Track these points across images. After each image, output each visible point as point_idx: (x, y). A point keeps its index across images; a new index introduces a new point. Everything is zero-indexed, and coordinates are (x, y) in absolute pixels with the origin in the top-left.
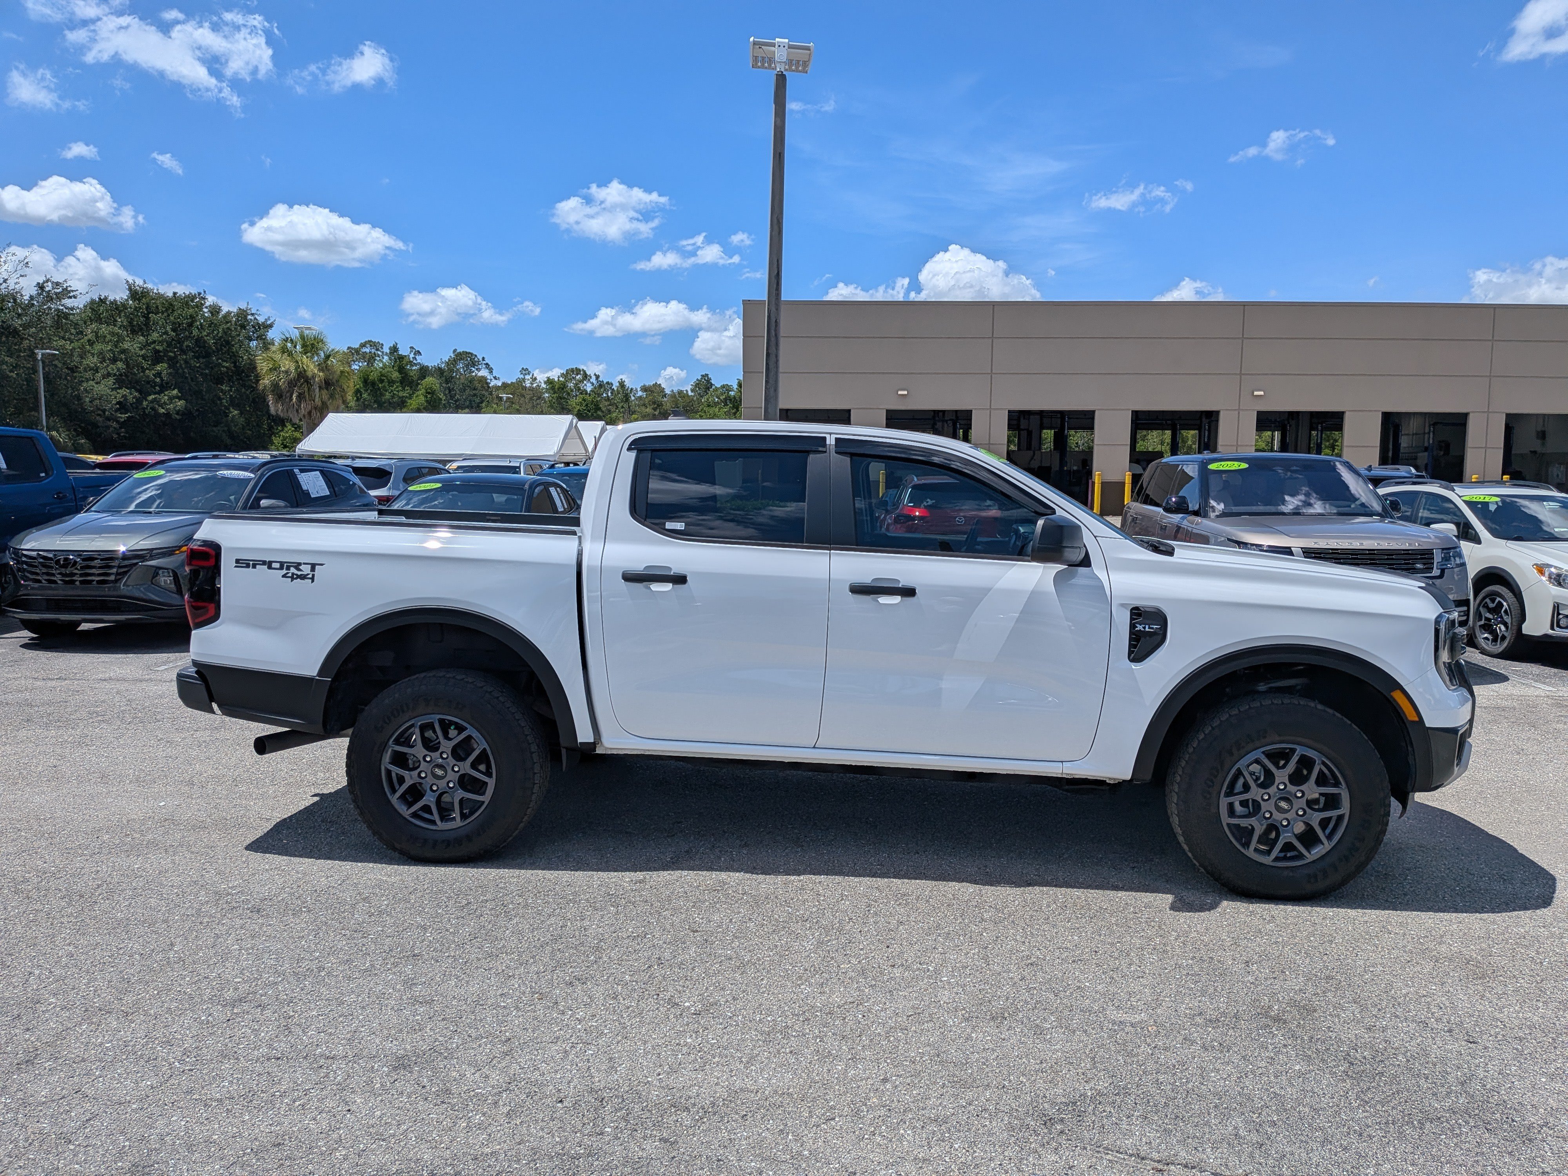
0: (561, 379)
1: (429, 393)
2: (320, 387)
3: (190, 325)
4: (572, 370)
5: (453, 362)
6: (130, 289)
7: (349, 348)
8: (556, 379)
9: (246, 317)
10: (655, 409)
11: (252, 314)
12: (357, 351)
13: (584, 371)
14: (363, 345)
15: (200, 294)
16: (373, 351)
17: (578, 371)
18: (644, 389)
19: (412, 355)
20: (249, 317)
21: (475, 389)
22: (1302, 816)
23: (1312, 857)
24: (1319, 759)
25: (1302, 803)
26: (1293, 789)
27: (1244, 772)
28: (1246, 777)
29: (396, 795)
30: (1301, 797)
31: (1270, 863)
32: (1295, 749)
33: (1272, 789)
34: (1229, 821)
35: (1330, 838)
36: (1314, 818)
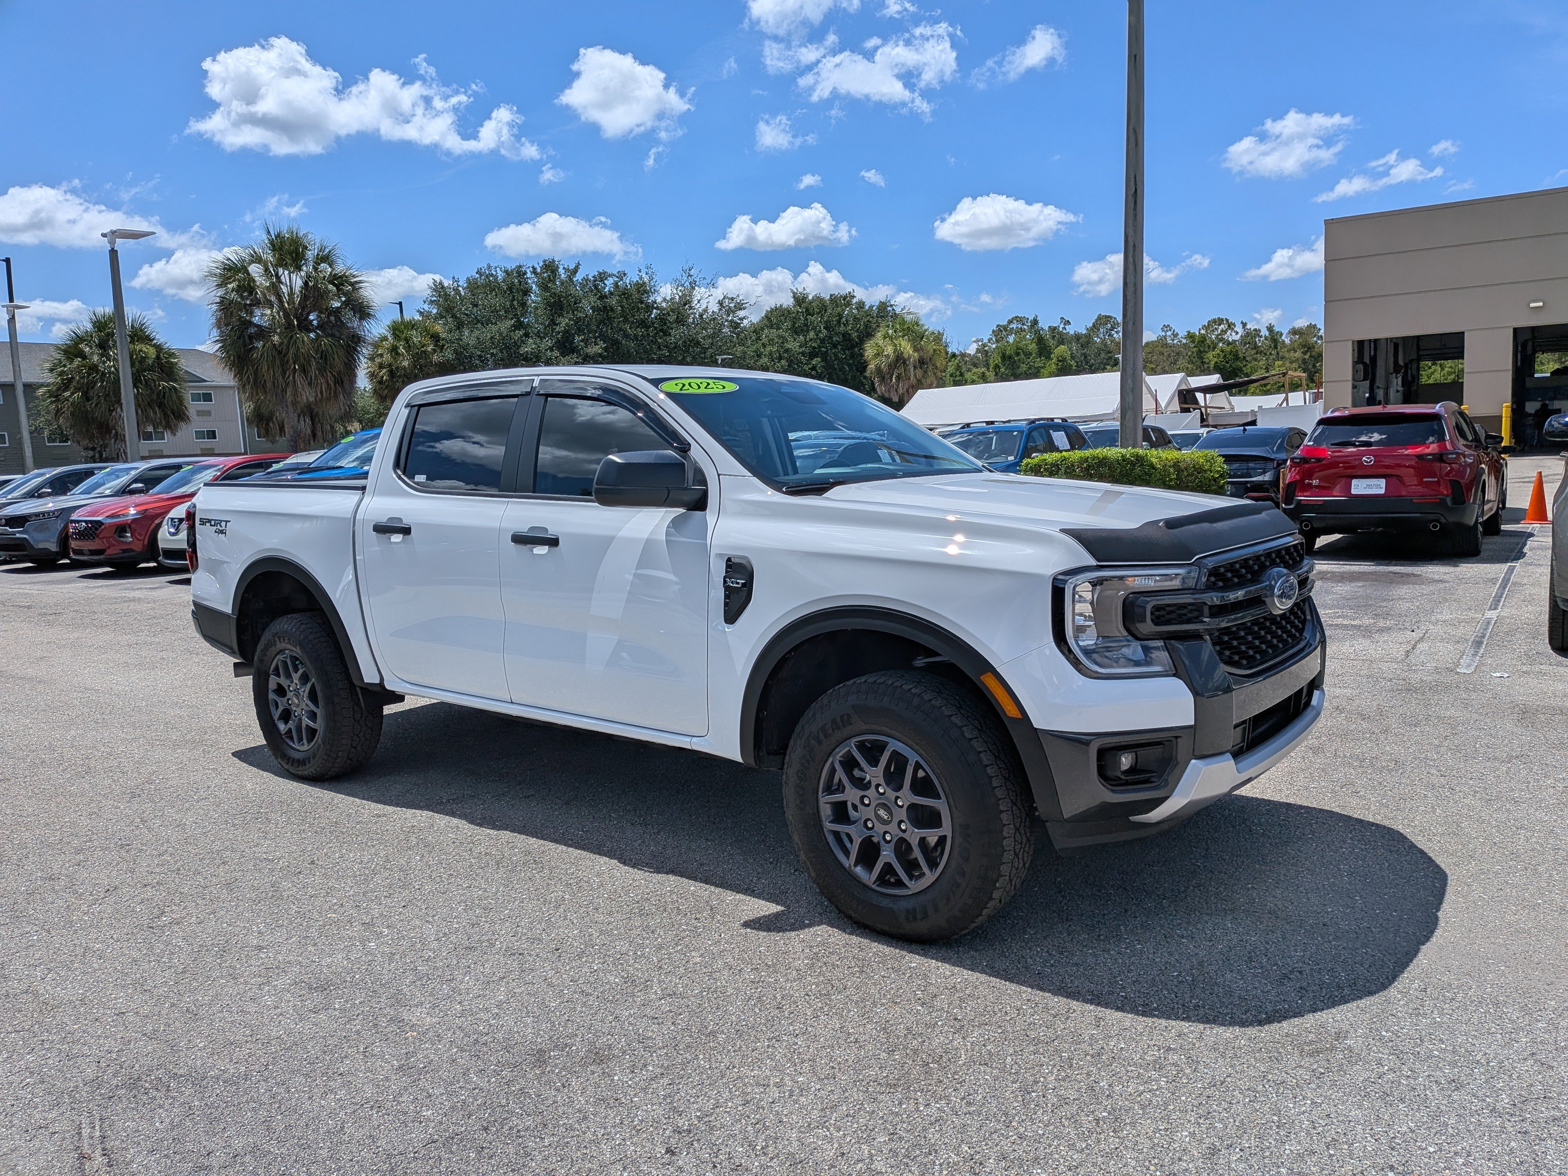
0: (1203, 332)
1: (1060, 361)
2: (915, 367)
3: (839, 322)
4: (1214, 321)
5: (1095, 327)
6: (794, 297)
7: (998, 326)
8: (1197, 334)
9: (885, 308)
10: (1305, 353)
11: (891, 306)
12: (1005, 328)
13: (1227, 320)
14: (1010, 322)
15: (850, 293)
16: (1020, 326)
17: (1220, 321)
18: (1294, 332)
19: (1062, 326)
20: (889, 308)
21: (1109, 352)
22: (904, 831)
23: (915, 887)
24: (913, 758)
25: (903, 814)
26: (891, 794)
27: (838, 766)
28: (840, 774)
29: (276, 717)
30: (902, 807)
31: (874, 887)
32: (888, 743)
33: (871, 792)
34: (829, 826)
35: (933, 865)
36: (914, 835)
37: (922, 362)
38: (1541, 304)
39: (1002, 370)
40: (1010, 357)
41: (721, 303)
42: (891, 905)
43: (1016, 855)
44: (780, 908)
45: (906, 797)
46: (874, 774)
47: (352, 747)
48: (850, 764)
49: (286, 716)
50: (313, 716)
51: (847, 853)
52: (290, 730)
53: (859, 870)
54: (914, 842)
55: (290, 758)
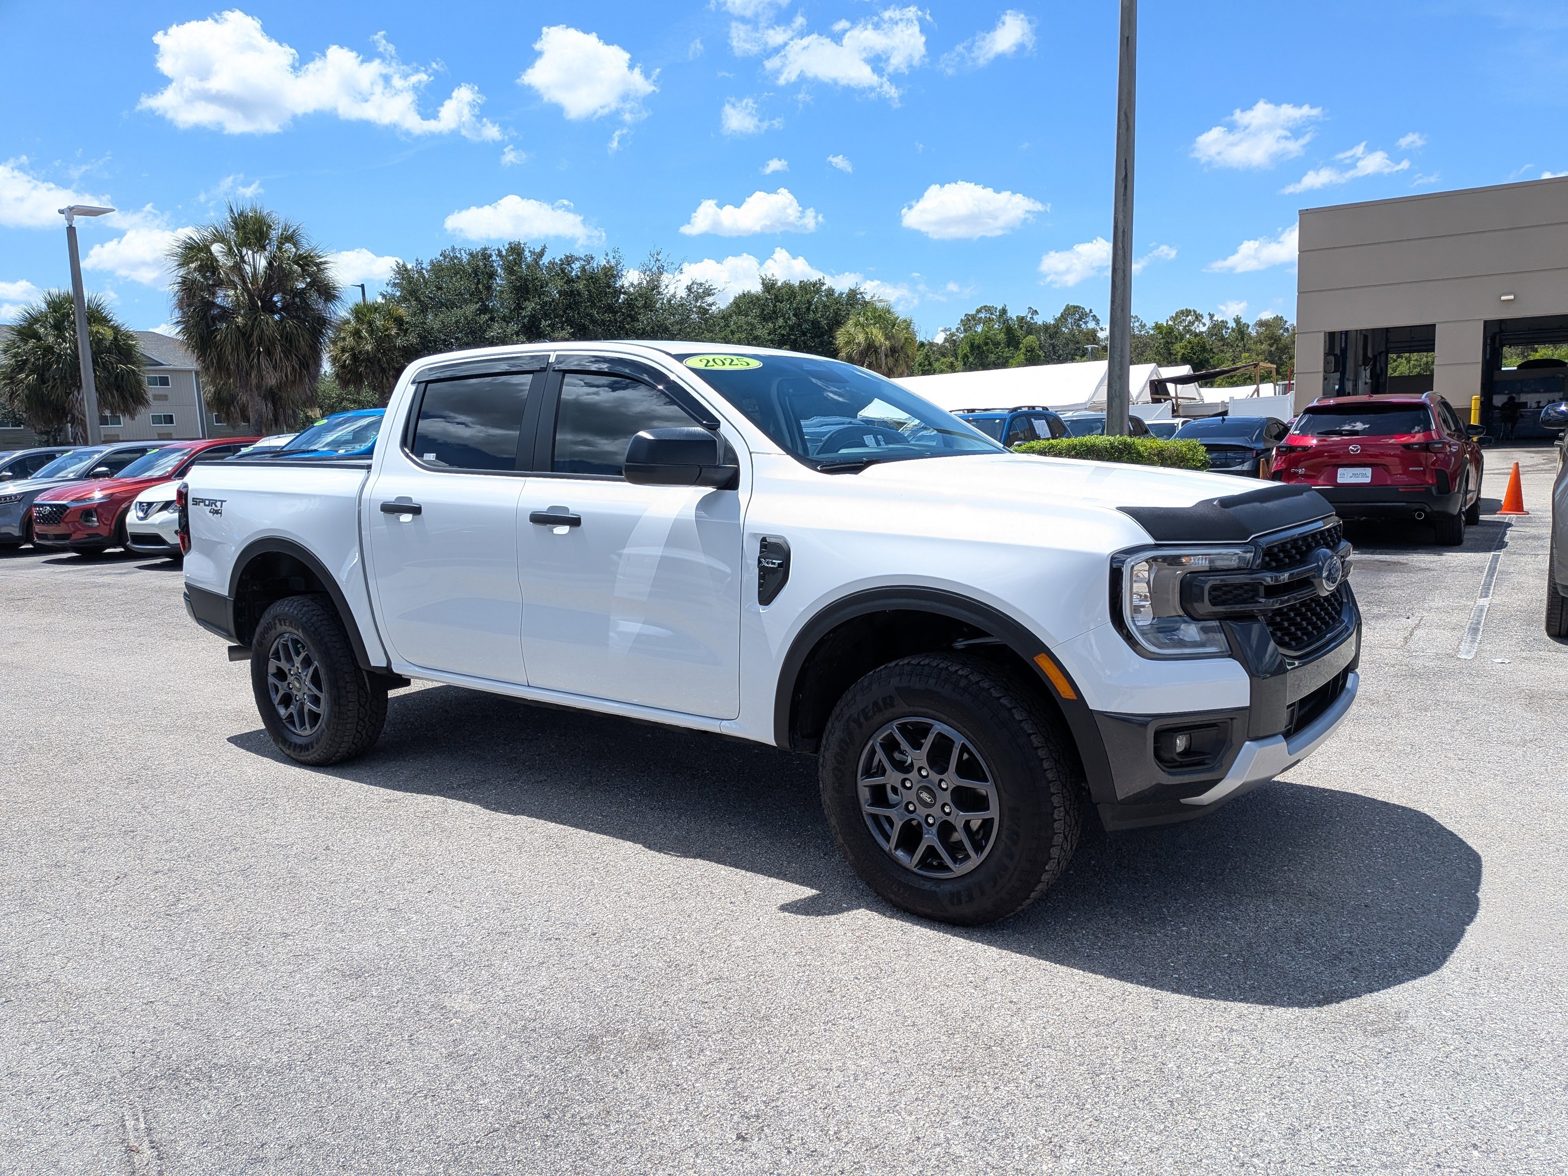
0: (1170, 323)
1: (1028, 351)
2: (886, 355)
3: (808, 309)
4: (1182, 312)
5: (1064, 317)
6: (763, 283)
7: (966, 315)
8: (1165, 324)
9: (855, 295)
10: (1271, 345)
11: (861, 293)
12: (973, 317)
13: (1195, 312)
14: (979, 311)
15: (820, 280)
16: (988, 315)
17: (1188, 312)
18: (1261, 324)
19: (1030, 316)
20: (858, 296)
21: (1078, 343)
22: (948, 814)
23: (959, 870)
24: (959, 740)
25: (947, 797)
26: (935, 777)
27: (878, 749)
28: (880, 755)
29: (276, 702)
30: (946, 790)
31: (916, 870)
32: (932, 725)
33: (913, 775)
34: (867, 809)
35: (979, 848)
36: (958, 818)
37: (893, 350)
38: (1512, 297)
39: (971, 360)
40: (979, 347)
41: (689, 289)
42: (933, 888)
43: (1066, 838)
44: (814, 892)
45: (951, 780)
46: (918, 757)
47: (357, 731)
48: (890, 746)
49: (287, 700)
50: (316, 700)
51: (888, 838)
52: (291, 715)
53: (900, 854)
54: (959, 825)
55: (291, 743)
